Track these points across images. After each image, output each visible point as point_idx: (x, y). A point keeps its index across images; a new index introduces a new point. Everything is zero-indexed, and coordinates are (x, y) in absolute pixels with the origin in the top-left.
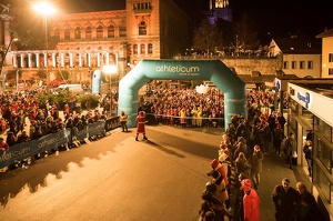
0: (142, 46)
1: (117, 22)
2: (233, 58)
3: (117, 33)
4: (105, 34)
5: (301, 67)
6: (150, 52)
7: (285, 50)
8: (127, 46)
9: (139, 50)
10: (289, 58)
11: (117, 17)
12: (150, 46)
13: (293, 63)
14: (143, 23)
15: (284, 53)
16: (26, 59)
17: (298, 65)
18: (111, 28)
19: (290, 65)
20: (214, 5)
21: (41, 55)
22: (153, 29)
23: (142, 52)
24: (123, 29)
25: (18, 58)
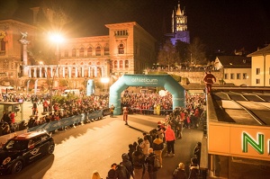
0: (121, 62)
1: (103, 45)
2: (187, 71)
3: (102, 52)
4: (94, 53)
5: (238, 77)
6: (126, 66)
7: (226, 65)
8: (110, 62)
9: (118, 65)
10: (228, 71)
11: (103, 41)
12: (127, 62)
13: (232, 75)
14: (121, 45)
15: (225, 67)
16: (38, 71)
17: (235, 76)
18: (98, 49)
19: (229, 76)
20: (175, 28)
21: (49, 69)
22: (129, 49)
23: (121, 67)
24: (107, 49)
25: (33, 71)
